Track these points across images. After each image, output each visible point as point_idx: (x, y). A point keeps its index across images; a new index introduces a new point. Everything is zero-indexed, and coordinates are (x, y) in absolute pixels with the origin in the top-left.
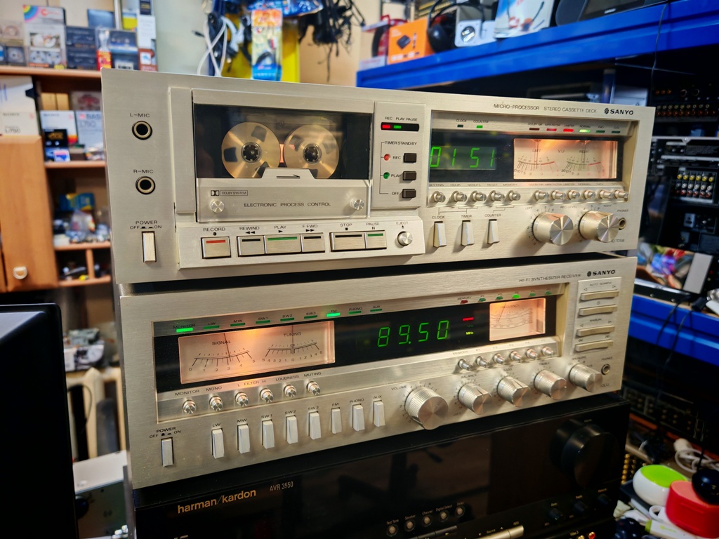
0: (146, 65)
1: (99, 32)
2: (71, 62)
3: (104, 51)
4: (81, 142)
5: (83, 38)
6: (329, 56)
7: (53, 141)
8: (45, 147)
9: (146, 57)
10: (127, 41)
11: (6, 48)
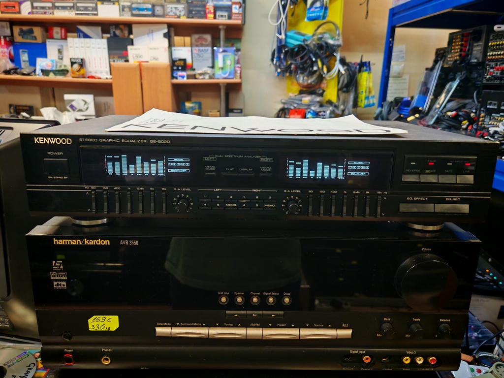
0: (235, 13)
3: (210, 5)
4: (194, 67)
7: (178, 67)
8: (172, 71)
9: (236, 8)
11: (153, 6)
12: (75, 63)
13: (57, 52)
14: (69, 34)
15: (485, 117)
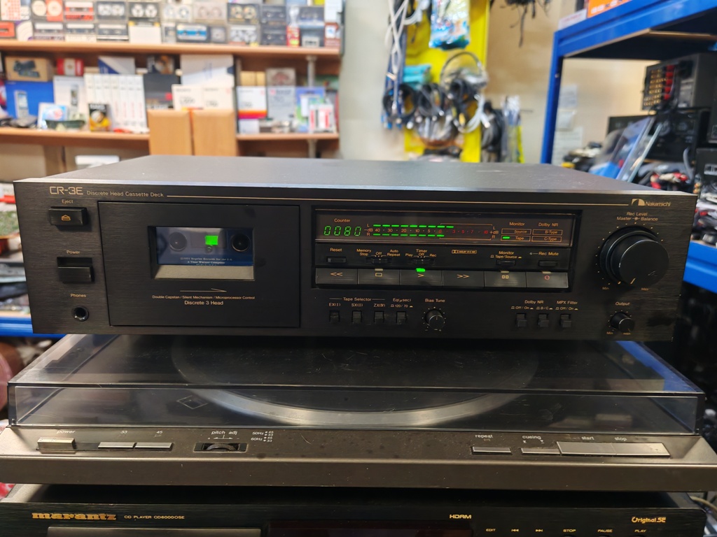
0: (331, 39)
1: (290, 8)
2: (264, 39)
3: (294, 26)
4: (270, 115)
5: (276, 15)
6: (523, 18)
8: (238, 120)
9: (331, 31)
10: (316, 16)
11: (209, 29)
12: (96, 110)
13: (69, 94)
14: (87, 69)
15: (701, 187)
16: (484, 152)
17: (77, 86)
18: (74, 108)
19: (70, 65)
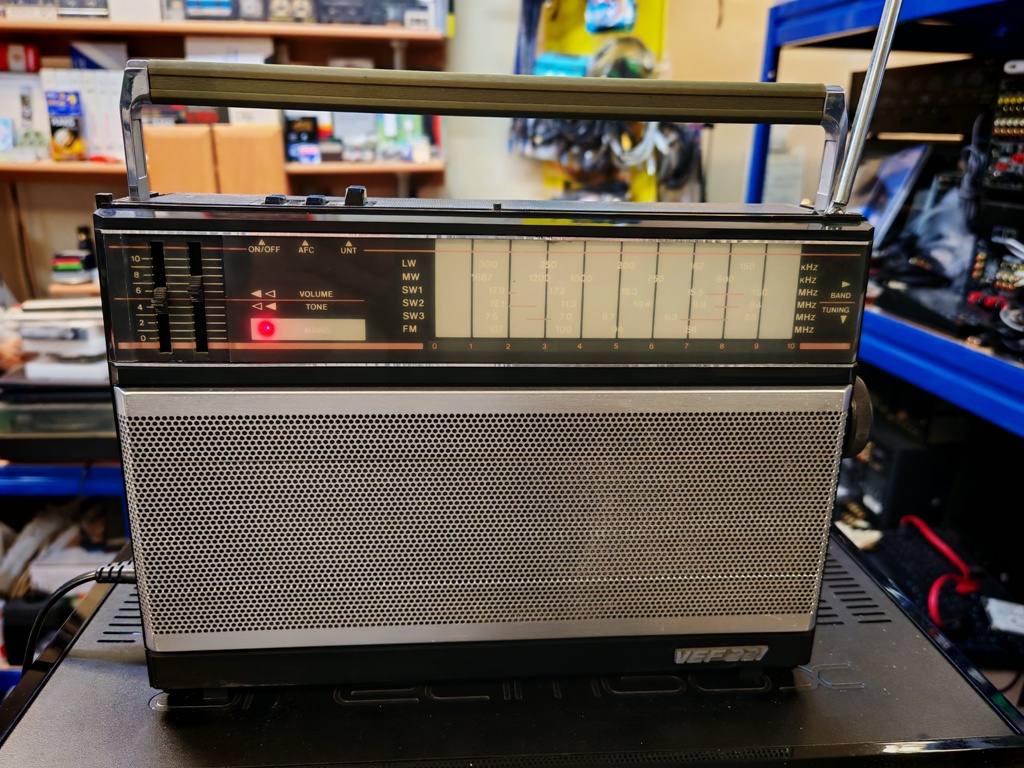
4: (338, 134)
7: (299, 134)
8: (287, 143)
12: (60, 128)
13: (17, 103)
14: (45, 61)
15: (986, 261)
16: (663, 188)
17: (29, 88)
18: (27, 122)
19: (16, 54)
